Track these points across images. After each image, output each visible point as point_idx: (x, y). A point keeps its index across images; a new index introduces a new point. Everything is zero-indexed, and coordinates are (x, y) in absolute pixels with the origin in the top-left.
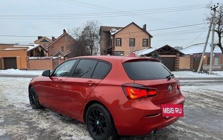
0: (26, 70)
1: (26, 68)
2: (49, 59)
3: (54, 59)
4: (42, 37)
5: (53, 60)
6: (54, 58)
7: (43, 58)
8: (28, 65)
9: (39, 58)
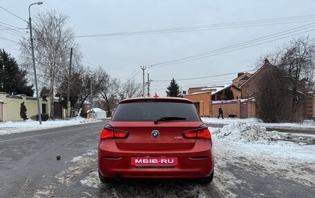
0: (209, 117)
1: (208, 114)
2: (236, 102)
3: (243, 102)
4: (243, 74)
5: (241, 103)
6: (242, 100)
7: (228, 101)
8: (211, 111)
9: (224, 101)
